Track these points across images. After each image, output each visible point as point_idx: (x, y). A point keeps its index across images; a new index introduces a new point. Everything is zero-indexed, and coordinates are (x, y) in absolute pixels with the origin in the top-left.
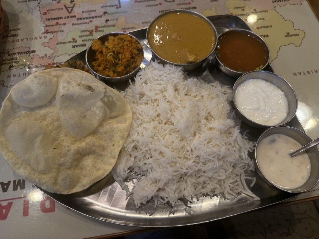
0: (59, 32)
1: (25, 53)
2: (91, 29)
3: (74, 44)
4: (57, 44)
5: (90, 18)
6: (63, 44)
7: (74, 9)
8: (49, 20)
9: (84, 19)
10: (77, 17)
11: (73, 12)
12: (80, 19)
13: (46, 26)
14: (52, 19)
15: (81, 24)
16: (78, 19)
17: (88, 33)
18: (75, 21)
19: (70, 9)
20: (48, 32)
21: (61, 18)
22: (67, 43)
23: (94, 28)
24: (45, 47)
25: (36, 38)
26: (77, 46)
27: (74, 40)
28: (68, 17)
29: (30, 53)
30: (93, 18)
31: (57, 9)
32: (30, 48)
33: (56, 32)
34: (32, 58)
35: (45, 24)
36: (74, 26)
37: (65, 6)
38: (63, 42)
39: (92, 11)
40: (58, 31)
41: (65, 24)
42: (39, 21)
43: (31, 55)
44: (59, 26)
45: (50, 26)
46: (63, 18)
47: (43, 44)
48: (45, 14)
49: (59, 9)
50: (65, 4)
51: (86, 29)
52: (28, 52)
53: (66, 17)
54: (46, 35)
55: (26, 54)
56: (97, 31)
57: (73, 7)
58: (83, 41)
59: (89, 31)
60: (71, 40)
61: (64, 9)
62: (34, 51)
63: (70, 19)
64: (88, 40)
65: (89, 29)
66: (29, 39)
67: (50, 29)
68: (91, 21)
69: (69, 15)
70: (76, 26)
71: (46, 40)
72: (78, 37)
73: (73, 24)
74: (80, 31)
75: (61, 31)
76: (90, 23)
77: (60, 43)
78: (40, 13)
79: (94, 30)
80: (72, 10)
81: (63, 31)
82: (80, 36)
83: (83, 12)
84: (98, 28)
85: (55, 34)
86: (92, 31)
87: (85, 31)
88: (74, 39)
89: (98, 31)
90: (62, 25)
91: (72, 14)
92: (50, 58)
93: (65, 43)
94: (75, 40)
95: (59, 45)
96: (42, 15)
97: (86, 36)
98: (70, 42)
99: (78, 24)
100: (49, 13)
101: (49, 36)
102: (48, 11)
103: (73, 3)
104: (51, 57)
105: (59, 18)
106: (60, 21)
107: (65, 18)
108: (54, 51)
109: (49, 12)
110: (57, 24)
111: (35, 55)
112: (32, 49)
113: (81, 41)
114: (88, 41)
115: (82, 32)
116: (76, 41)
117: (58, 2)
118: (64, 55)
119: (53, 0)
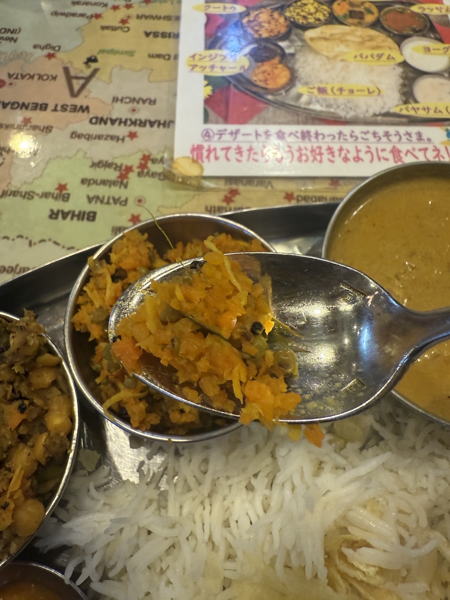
2: (127, 162)
3: (58, 205)
4: (4, 194)
5: (134, 123)
6: (24, 197)
7: (91, 85)
8: (5, 105)
9: (113, 122)
10: (93, 112)
11: (84, 93)
12: (102, 121)
14: (15, 105)
15: (99, 137)
17: (112, 175)
18: (82, 124)
19: (77, 85)
21: (44, 107)
22: (36, 199)
23: (134, 161)
26: (65, 215)
27: (62, 193)
28: (64, 108)
30: (142, 124)
31: (41, 77)
36: (75, 141)
37: (66, 70)
38: (24, 189)
39: (144, 102)
41: (48, 129)
45: (1, 126)
46: (51, 107)
49: (45, 77)
50: (68, 65)
51: (110, 160)
56: (146, 171)
57: (88, 79)
58: (90, 200)
59: (117, 167)
60: (51, 188)
61: (62, 80)
63: (68, 115)
64: (106, 200)
65: (119, 162)
68: (132, 135)
69: (71, 101)
70: (82, 143)
72: (79, 180)
73: (75, 135)
74: (90, 163)
76: (127, 140)
77: (14, 193)
79: (135, 168)
80: (83, 87)
82: (83, 181)
83: (115, 100)
84: (150, 164)
86: (129, 169)
87: (107, 165)
88: (62, 187)
89: (148, 173)
91: (79, 101)
93: (29, 195)
94: (64, 192)
95: (8, 201)
97: (104, 182)
98: (46, 195)
99: (89, 137)
100: (11, 84)
102: (10, 76)
103: (94, 66)
105: (35, 106)
106: (38, 117)
107: (55, 110)
109: (12, 80)
110: (25, 123)
113: (85, 200)
114: (108, 203)
115: (95, 165)
116: (69, 195)
117: (50, 56)
118: (13, 240)
119: (35, 47)
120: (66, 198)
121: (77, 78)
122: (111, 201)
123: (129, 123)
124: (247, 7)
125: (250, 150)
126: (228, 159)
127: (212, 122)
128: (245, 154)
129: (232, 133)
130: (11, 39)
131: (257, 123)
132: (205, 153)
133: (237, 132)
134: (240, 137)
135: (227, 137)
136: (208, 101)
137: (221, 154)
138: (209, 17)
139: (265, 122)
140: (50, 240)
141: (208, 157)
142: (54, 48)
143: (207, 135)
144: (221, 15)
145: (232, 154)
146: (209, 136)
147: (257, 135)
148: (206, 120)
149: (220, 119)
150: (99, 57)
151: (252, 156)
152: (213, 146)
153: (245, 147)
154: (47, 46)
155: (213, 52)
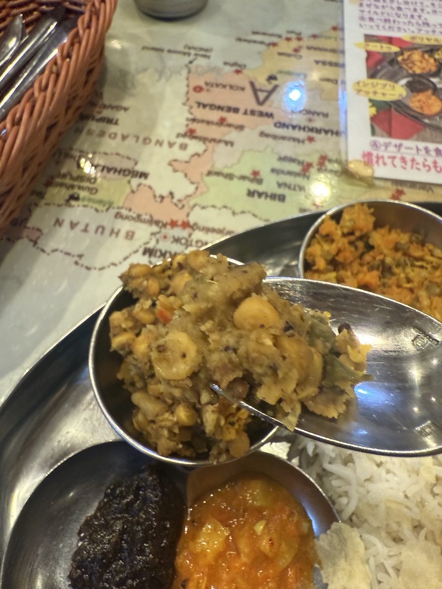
0: (222, 145)
1: (120, 172)
2: (308, 159)
3: (254, 187)
4: (209, 173)
5: (311, 130)
6: (226, 177)
7: (274, 97)
8: (204, 106)
9: (294, 127)
10: (277, 119)
11: (268, 103)
12: (283, 125)
13: (194, 120)
14: (213, 107)
15: (283, 138)
16: (278, 125)
17: (296, 168)
18: (268, 126)
19: (262, 96)
20: (194, 135)
21: (236, 110)
22: (235, 180)
23: (314, 159)
24: (175, 171)
25: (159, 143)
26: (260, 195)
27: (256, 177)
28: (253, 113)
29: (132, 177)
30: (318, 131)
31: (231, 87)
32: (136, 163)
33: (213, 140)
34: (133, 192)
35: (191, 113)
36: (264, 139)
37: (252, 84)
38: (226, 171)
39: (318, 114)
40: (220, 141)
41: (241, 128)
42: (179, 103)
43: (135, 182)
44: (224, 129)
45: (202, 121)
46: (242, 110)
47: (175, 164)
48: (198, 89)
49: (235, 88)
50: (253, 80)
51: (294, 157)
52: (127, 173)
53: (248, 112)
54: (186, 140)
55: (121, 176)
56: (324, 168)
57: (270, 93)
58: (280, 185)
59: (300, 163)
60: (247, 172)
61: (249, 91)
62: (144, 175)
63: (256, 118)
64: (292, 186)
65: (301, 158)
66: (141, 140)
67: (201, 130)
68: (311, 139)
69: (258, 108)
70: (270, 141)
71: (184, 155)
72: (269, 169)
73: (263, 134)
74: (276, 157)
75: (226, 143)
76: (307, 142)
77: (218, 174)
78: (188, 86)
79: (315, 164)
80: (267, 98)
81: (232, 144)
82: (273, 171)
84: (327, 163)
85: (211, 145)
86: (310, 165)
87: (292, 160)
88: (256, 173)
89: (326, 170)
90: (232, 129)
91: (264, 109)
92: (180, 206)
93: (230, 177)
94: (258, 177)
95: (213, 179)
96: (191, 92)
97: (290, 173)
98: (243, 178)
99: (275, 137)
100: (208, 90)
101: (195, 146)
102: (207, 84)
103: (274, 82)
104: (184, 202)
105: (229, 109)
106: (232, 118)
107: (245, 113)
108: (197, 188)
109: (209, 87)
110: (222, 122)
111: (145, 185)
112: (139, 168)
113: (276, 186)
114: (294, 189)
115: (282, 159)
116: (262, 180)
117: (238, 72)
118: (220, 209)
119: (225, 63)
120: (260, 182)
121: (262, 91)
122: (297, 188)
123: (307, 129)
124: (400, 48)
125: (413, 160)
126: (394, 166)
127: (378, 136)
128: (409, 163)
129: (396, 146)
130: (205, 56)
131: (418, 140)
132: (374, 160)
133: (400, 146)
134: (403, 150)
135: (392, 149)
136: (373, 119)
137: (388, 161)
138: (370, 55)
139: (424, 140)
140: (249, 212)
141: (377, 162)
142: (240, 66)
143: (375, 145)
144: (379, 53)
145: (397, 162)
146: (377, 146)
147: (418, 149)
148: (373, 133)
149: (385, 134)
150: (278, 76)
151: (415, 166)
152: (381, 154)
153: (408, 158)
154: (235, 64)
155: (374, 81)
